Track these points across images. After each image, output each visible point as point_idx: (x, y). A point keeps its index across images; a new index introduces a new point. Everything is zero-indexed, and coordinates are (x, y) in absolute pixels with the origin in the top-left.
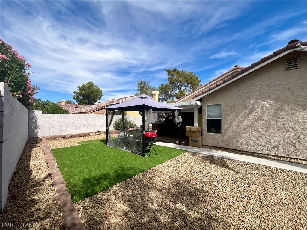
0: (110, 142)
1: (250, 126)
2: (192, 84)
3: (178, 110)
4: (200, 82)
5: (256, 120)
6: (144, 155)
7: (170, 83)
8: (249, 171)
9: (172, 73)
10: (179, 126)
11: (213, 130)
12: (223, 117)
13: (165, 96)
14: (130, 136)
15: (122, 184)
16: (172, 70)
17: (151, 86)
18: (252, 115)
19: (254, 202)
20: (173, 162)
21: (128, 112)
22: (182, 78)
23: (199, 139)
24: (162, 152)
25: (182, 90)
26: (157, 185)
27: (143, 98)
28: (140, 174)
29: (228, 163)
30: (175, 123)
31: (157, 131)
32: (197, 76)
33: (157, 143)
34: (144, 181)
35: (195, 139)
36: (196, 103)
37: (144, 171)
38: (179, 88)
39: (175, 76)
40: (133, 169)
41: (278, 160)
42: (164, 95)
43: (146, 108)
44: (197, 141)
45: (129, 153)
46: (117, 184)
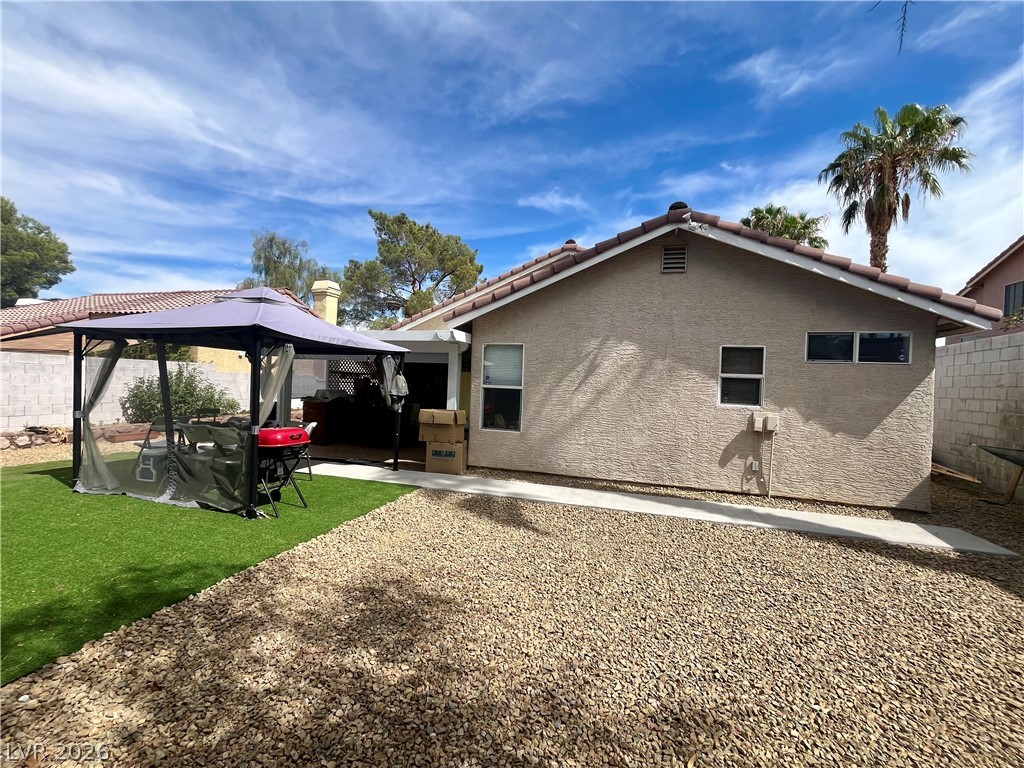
0: (91, 472)
1: (586, 409)
2: (457, 277)
3: (395, 354)
4: (480, 272)
5: (600, 393)
6: (252, 515)
7: (382, 262)
8: (571, 527)
9: (391, 226)
10: (399, 408)
11: (499, 419)
12: (526, 384)
13: (363, 304)
14: (198, 445)
15: (127, 634)
16: (391, 217)
17: (312, 263)
18: (592, 380)
19: (563, 603)
20: (365, 525)
21: (203, 353)
22: (426, 249)
23: (459, 448)
24: (329, 499)
25: (424, 289)
26: (290, 610)
27: (260, 300)
28: (224, 584)
29: (528, 514)
30: (384, 400)
31: (314, 424)
32: (473, 251)
33: (312, 468)
34: (238, 603)
35: (446, 447)
36: (453, 336)
37: (243, 567)
38: (414, 283)
39: (401, 239)
40: (196, 567)
41: (638, 492)
42: (359, 300)
43: (266, 340)
44: (451, 454)
45: (184, 512)
46: (102, 637)
